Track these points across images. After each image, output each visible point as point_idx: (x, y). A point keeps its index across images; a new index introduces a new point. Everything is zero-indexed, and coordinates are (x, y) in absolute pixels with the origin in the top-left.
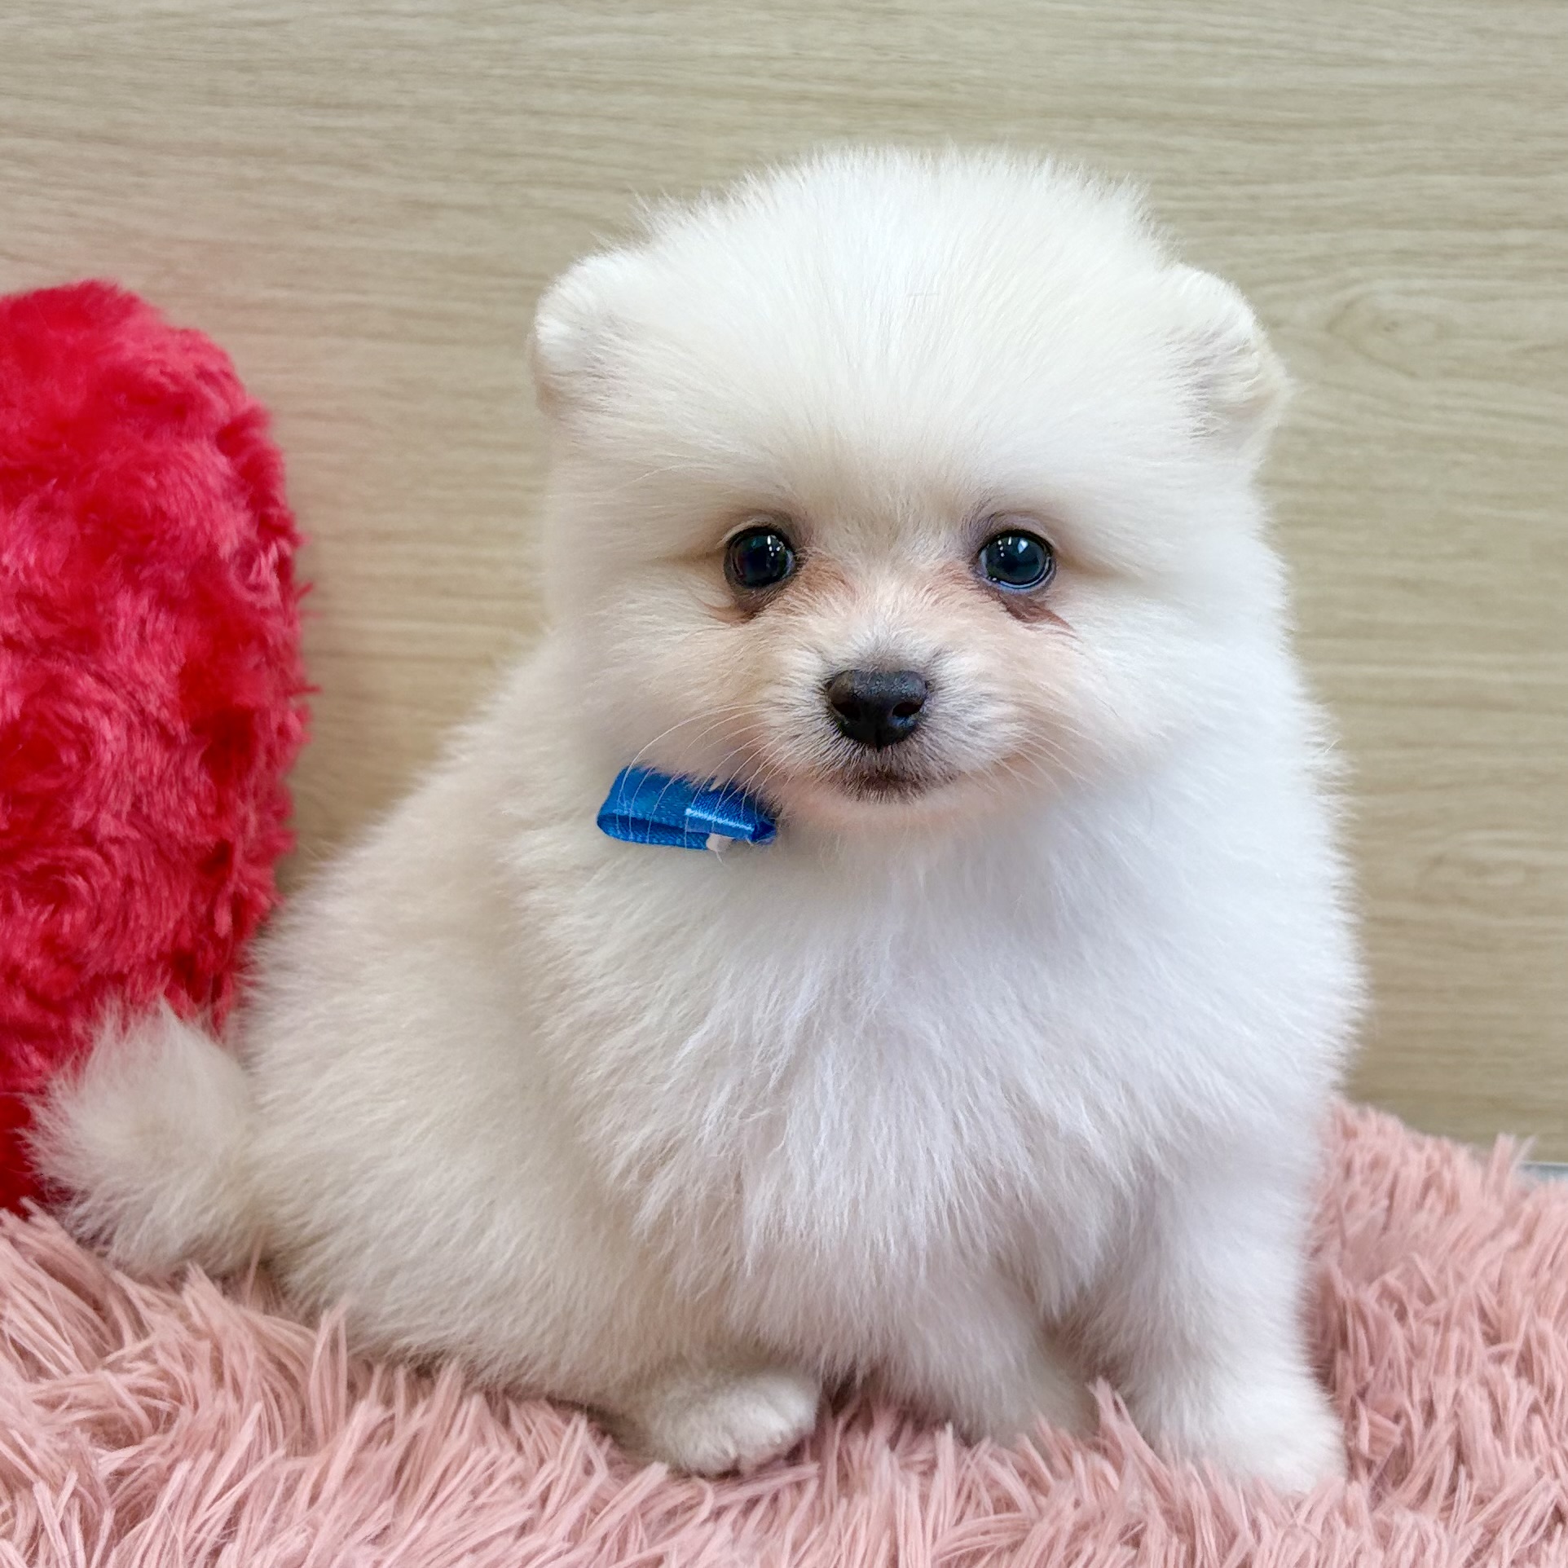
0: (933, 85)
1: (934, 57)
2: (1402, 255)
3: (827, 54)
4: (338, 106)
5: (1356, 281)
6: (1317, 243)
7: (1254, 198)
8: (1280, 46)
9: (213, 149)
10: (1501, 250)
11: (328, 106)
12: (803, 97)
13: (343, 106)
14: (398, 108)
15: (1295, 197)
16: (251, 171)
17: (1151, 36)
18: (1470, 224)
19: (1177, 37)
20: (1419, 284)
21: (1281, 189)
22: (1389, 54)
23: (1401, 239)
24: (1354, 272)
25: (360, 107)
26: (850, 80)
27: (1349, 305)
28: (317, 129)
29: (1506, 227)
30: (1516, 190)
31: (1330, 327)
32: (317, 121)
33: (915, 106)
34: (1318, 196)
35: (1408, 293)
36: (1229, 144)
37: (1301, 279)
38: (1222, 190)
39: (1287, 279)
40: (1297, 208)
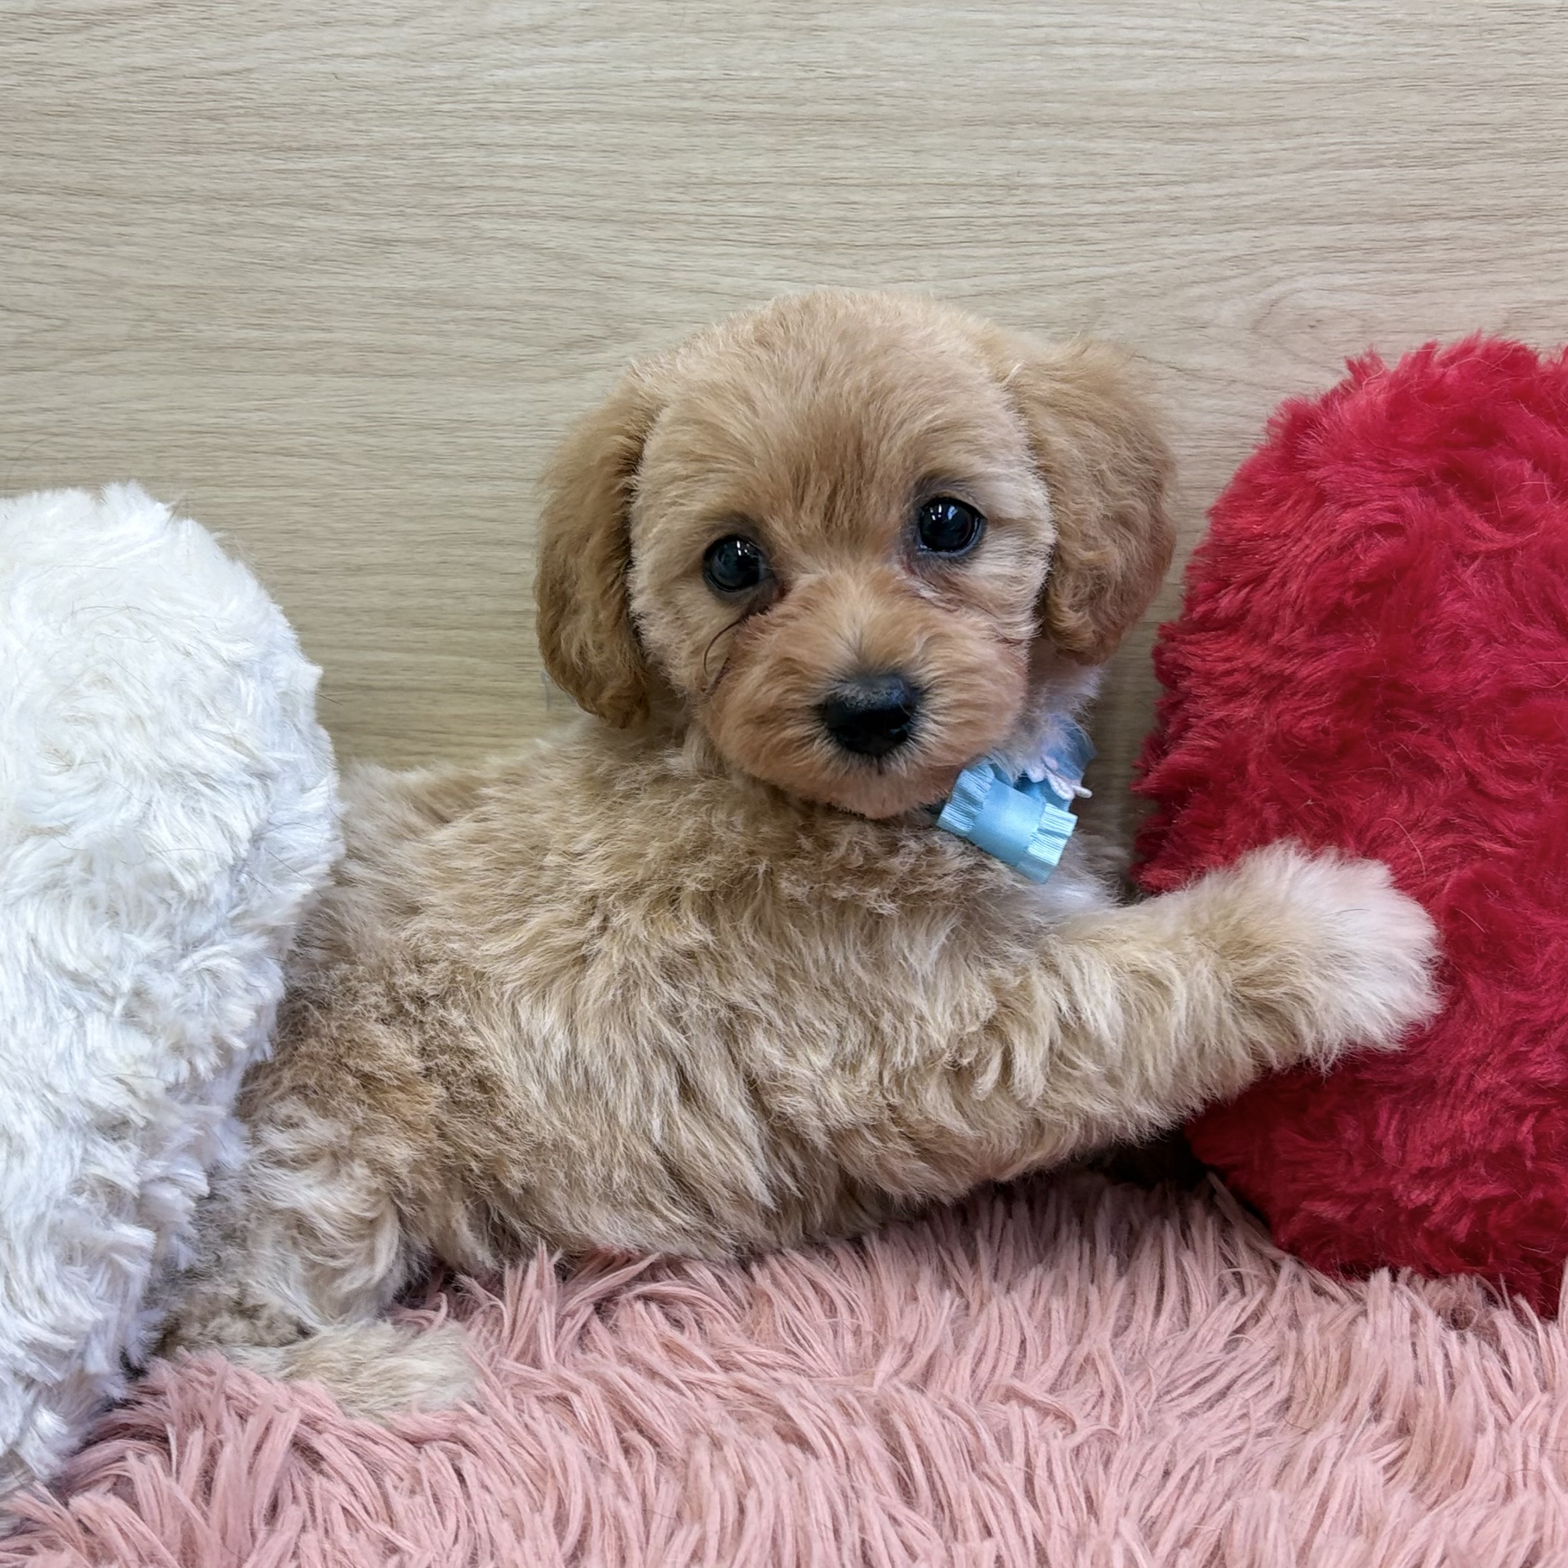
0: (859, 99)
1: (858, 71)
2: (1324, 252)
3: (756, 74)
4: (299, 149)
7: (1174, 199)
10: (1420, 242)
12: (733, 118)
15: (1216, 196)
17: (1067, 43)
18: (1388, 219)
20: (1344, 280)
21: (1201, 189)
23: (1322, 235)
24: (1277, 270)
26: (779, 98)
27: (1274, 303)
28: (280, 172)
29: (1425, 219)
30: (1433, 181)
31: (1254, 329)
32: (281, 165)
33: (841, 121)
34: (1237, 194)
35: (1333, 290)
36: (1149, 145)
37: (1225, 279)
38: (1143, 192)
39: (1211, 280)
40: (1219, 208)
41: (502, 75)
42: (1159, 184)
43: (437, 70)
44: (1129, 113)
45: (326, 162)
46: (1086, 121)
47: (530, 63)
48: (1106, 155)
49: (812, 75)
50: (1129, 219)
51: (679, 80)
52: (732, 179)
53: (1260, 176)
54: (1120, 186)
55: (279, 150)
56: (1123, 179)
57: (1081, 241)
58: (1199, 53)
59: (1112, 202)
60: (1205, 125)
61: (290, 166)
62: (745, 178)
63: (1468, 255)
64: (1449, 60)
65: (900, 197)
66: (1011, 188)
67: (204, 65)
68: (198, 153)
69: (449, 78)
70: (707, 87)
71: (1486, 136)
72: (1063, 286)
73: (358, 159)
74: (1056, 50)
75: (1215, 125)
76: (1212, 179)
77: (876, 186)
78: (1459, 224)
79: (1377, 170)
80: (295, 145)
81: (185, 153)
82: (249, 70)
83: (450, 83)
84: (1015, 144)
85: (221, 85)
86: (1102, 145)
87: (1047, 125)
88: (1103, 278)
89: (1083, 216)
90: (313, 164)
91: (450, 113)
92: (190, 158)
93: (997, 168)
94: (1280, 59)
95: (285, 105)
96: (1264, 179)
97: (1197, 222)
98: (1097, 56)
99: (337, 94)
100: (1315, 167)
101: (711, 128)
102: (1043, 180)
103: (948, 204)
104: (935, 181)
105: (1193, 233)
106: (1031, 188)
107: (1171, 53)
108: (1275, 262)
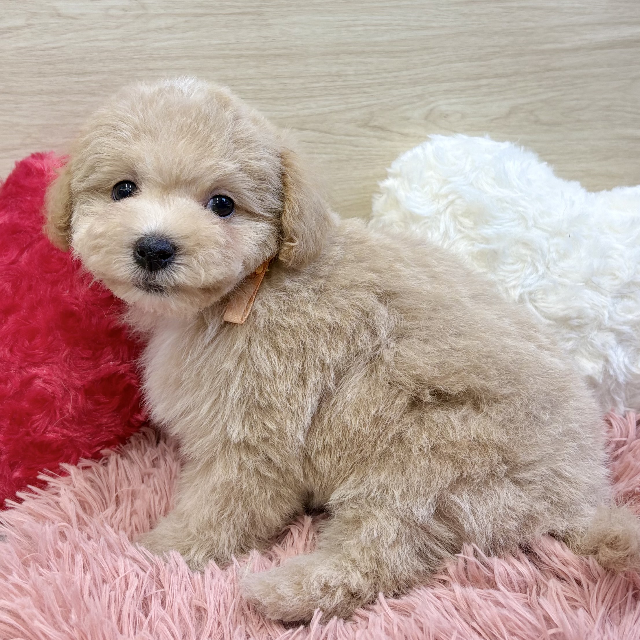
0: (285, 48)
1: (284, 39)
2: (447, 91)
3: (248, 41)
4: (83, 74)
5: (433, 102)
6: (419, 90)
7: (396, 77)
8: (398, 25)
9: (41, 92)
10: (479, 87)
11: (80, 74)
12: (241, 56)
13: (84, 74)
14: (103, 72)
15: (410, 75)
16: (55, 99)
17: (355, 26)
18: (467, 79)
19: (364, 25)
20: (453, 101)
21: (404, 73)
22: (434, 25)
23: (446, 86)
24: (432, 99)
25: (91, 73)
26: (256, 49)
27: (431, 110)
28: (76, 82)
29: (480, 79)
30: (481, 66)
31: (426, 118)
32: (76, 79)
33: (279, 56)
34: (417, 74)
35: (450, 104)
36: (385, 59)
37: (414, 103)
38: (385, 75)
39: (410, 103)
40: (410, 79)
41: (157, 45)
42: (390, 72)
43: (132, 44)
44: (377, 48)
45: (93, 78)
46: (363, 52)
47: (168, 40)
48: (370, 63)
49: (268, 41)
50: (381, 84)
51: (220, 44)
52: (242, 77)
53: (424, 68)
54: (377, 73)
55: (76, 74)
56: (377, 71)
57: (365, 93)
58: (400, 28)
59: (374, 79)
60: (405, 51)
61: (80, 79)
62: (247, 77)
63: (496, 90)
64: (483, 25)
65: (301, 81)
66: (339, 76)
67: (46, 45)
68: (45, 77)
69: (136, 46)
70: (231, 46)
71: (498, 49)
72: (360, 108)
73: (105, 76)
74: (351, 29)
75: (407, 51)
76: (408, 70)
77: (292, 78)
78: (491, 80)
79: (462, 64)
80: (81, 72)
81: (40, 77)
82: (62, 47)
83: (138, 48)
84: (340, 61)
85: (53, 52)
86: (369, 60)
87: (350, 54)
88: (373, 105)
89: (365, 84)
90: (88, 78)
91: (139, 59)
92: (42, 79)
93: (335, 69)
94: (428, 28)
95: (77, 58)
96: (425, 69)
97: (404, 84)
98: (366, 30)
99: (96, 54)
100: (441, 63)
101: (233, 60)
102: (350, 73)
103: (318, 82)
104: (314, 75)
105: (403, 88)
106: (346, 75)
107: (390, 28)
108: (431, 96)
